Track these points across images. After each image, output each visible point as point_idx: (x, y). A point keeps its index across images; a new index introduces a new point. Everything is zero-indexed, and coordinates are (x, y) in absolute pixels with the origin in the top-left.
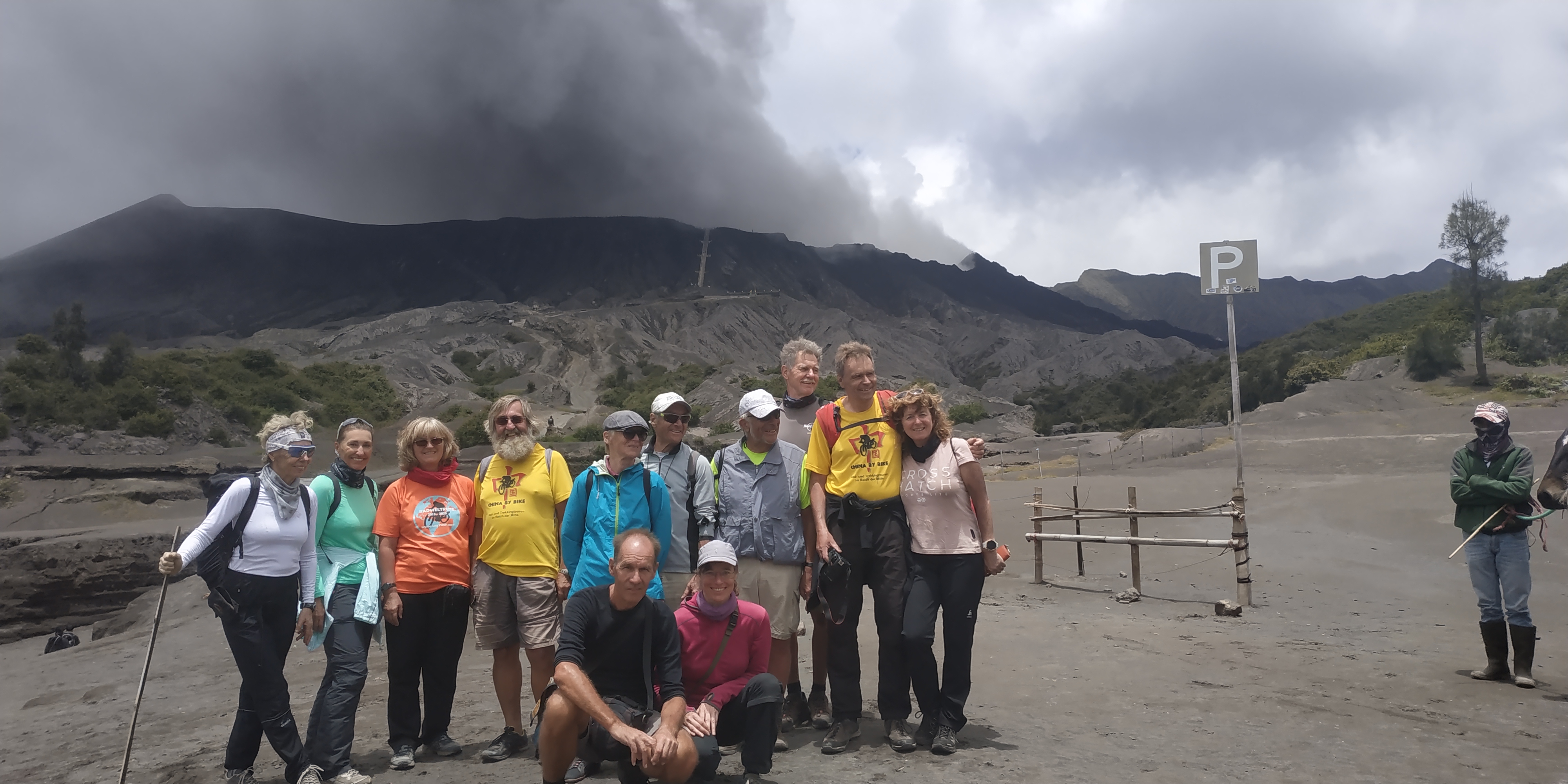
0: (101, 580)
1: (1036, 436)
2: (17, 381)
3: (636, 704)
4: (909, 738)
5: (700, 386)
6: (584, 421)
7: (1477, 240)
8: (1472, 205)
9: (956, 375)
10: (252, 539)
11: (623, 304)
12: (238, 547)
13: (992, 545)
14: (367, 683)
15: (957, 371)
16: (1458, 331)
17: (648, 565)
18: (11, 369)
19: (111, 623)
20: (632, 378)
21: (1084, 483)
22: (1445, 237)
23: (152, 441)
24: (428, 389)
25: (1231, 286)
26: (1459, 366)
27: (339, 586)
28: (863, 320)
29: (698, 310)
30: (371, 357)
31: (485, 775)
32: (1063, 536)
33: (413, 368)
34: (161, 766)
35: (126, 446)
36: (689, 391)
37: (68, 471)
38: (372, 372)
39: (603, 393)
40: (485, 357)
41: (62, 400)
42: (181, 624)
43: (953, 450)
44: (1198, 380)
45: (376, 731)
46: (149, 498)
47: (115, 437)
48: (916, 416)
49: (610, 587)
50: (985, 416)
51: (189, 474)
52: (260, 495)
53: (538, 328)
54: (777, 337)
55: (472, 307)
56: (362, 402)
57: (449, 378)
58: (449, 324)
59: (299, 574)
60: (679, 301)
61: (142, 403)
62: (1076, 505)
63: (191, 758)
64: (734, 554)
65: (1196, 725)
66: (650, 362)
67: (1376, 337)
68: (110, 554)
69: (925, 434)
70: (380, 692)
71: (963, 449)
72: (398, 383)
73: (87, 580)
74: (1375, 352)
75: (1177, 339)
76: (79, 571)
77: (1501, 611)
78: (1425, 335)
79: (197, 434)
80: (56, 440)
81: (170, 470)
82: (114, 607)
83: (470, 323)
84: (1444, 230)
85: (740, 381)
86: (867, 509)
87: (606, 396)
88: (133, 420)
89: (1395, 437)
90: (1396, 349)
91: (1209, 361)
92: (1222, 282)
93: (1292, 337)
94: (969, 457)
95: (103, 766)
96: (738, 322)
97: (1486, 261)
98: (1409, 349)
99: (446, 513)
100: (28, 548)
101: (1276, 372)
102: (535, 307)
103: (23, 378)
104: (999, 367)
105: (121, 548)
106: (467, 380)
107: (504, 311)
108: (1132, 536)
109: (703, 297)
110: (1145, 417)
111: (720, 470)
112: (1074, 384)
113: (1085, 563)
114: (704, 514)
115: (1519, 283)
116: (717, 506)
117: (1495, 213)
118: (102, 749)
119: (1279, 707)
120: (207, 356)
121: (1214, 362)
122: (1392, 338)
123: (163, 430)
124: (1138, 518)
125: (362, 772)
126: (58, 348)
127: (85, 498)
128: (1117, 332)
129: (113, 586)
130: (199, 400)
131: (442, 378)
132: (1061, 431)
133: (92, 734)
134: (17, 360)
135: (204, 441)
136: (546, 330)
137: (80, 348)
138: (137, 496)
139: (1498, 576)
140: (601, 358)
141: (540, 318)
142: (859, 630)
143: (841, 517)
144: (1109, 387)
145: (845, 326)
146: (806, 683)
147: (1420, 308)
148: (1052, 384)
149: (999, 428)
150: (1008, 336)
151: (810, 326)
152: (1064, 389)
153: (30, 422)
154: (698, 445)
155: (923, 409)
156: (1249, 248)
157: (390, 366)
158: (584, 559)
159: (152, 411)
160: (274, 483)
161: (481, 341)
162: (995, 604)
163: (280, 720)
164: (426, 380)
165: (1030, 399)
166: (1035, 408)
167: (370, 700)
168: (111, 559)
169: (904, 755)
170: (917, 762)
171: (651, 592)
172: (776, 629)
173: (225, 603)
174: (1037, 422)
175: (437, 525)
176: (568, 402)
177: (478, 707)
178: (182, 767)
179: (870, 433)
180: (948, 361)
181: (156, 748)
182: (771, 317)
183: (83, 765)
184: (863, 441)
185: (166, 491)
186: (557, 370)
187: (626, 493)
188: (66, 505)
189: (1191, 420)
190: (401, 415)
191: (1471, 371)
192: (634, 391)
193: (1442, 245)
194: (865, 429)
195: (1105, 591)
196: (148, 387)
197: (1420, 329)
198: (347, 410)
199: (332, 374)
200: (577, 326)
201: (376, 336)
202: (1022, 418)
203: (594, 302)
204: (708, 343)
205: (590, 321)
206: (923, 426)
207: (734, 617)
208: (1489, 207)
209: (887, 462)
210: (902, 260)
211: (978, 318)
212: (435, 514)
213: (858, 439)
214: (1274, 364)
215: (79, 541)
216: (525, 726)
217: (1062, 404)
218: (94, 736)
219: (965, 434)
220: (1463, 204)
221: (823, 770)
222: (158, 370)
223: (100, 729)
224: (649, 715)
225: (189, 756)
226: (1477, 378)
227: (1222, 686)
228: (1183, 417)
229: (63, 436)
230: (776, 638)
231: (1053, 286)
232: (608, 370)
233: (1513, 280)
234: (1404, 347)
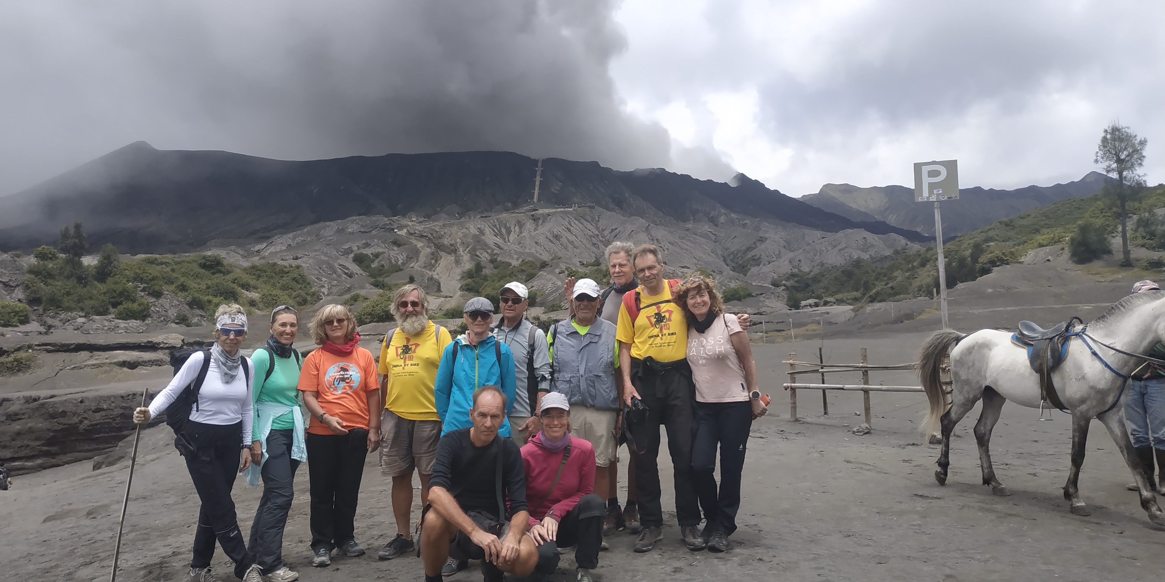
0: (99, 426)
1: (789, 309)
2: (35, 281)
3: (493, 517)
4: (699, 540)
5: (536, 277)
6: (451, 304)
7: (1123, 157)
8: (1118, 130)
9: (727, 265)
10: (205, 398)
11: (479, 216)
12: (196, 404)
13: (756, 395)
14: (294, 502)
15: (729, 262)
16: (1108, 225)
17: (498, 413)
18: (31, 272)
19: (107, 457)
20: (487, 271)
21: (828, 344)
22: (1099, 154)
23: (134, 323)
24: (336, 282)
25: (938, 195)
26: (1109, 252)
27: (273, 431)
28: (656, 225)
29: (534, 220)
30: (293, 259)
31: (382, 571)
32: (812, 385)
33: (324, 266)
34: (144, 565)
35: (115, 327)
36: (529, 280)
37: (73, 347)
38: (295, 270)
39: (464, 282)
40: (377, 258)
41: (68, 294)
42: (157, 458)
43: (725, 323)
44: (910, 266)
45: (301, 538)
46: (132, 365)
47: (107, 321)
48: (697, 296)
49: (471, 429)
50: (750, 295)
51: (161, 347)
52: (211, 364)
53: (416, 235)
54: (594, 239)
55: (367, 220)
56: (287, 292)
57: (351, 274)
58: (350, 233)
59: (241, 422)
60: (520, 213)
61: (126, 296)
62: (822, 362)
63: (165, 560)
64: (567, 402)
65: (916, 527)
66: (499, 259)
67: (1045, 231)
68: (105, 407)
69: (704, 310)
70: (304, 508)
71: (733, 322)
72: (313, 277)
73: (89, 426)
74: (1045, 243)
75: (893, 235)
76: (83, 420)
77: (1148, 439)
78: (1084, 229)
79: (167, 317)
80: (64, 324)
81: (148, 345)
82: (109, 445)
83: (366, 232)
84: (1098, 148)
85: (566, 272)
86: (660, 368)
87: (467, 285)
88: (120, 308)
89: (1061, 306)
90: (1061, 240)
91: (918, 251)
92: (931, 192)
93: (981, 232)
94: (738, 328)
95: (101, 565)
96: (564, 228)
97: (1131, 172)
98: (1072, 240)
99: (349, 376)
100: (46, 403)
101: (969, 259)
102: (414, 219)
103: (39, 278)
104: (760, 258)
105: (113, 402)
106: (364, 274)
107: (390, 223)
108: (865, 384)
109: (537, 210)
110: (871, 294)
111: (554, 339)
112: (816, 271)
113: (828, 405)
114: (542, 373)
115: (1155, 188)
116: (552, 366)
117: (1136, 136)
118: (101, 552)
119: (980, 514)
120: (173, 260)
121: (922, 252)
122: (1058, 232)
123: (142, 315)
124: (869, 371)
125: (291, 569)
126: (64, 256)
127: (85, 366)
128: (849, 231)
129: (107, 430)
130: (168, 293)
131: (346, 274)
132: (807, 306)
133: (92, 541)
134: (35, 265)
135: (172, 322)
136: (422, 236)
137: (80, 255)
138: (123, 364)
139: (1145, 412)
140: (462, 256)
141: (417, 228)
142: (658, 459)
143: (639, 375)
144: (843, 272)
145: (644, 230)
146: (622, 498)
147: (1079, 209)
148: (800, 270)
149: (761, 304)
150: (767, 235)
151: (618, 230)
152: (809, 274)
153: (45, 310)
154: (536, 320)
155: (703, 291)
156: (951, 166)
157: (307, 265)
158: (452, 407)
159: (134, 301)
160: (220, 355)
161: (374, 245)
162: (761, 437)
163: (229, 532)
164: (334, 275)
165: (784, 282)
166: (787, 288)
167: (296, 515)
168: (105, 410)
169: (696, 553)
170: (706, 558)
171: (502, 432)
172: (599, 459)
173: (186, 446)
174: (789, 299)
175: (343, 384)
176: (439, 290)
177: (377, 519)
178: (159, 566)
179: (662, 311)
180: (721, 255)
181: (139, 551)
182: (589, 224)
183: (86, 564)
184: (657, 317)
185: (145, 360)
186: (431, 266)
187: (483, 357)
188: (73, 371)
189: (905, 296)
190: (316, 301)
191: (1119, 256)
192: (488, 280)
193: (1096, 161)
194: (658, 308)
195: (844, 426)
196: (130, 283)
197: (1079, 225)
198: (276, 298)
199: (265, 272)
200: (445, 233)
201: (297, 243)
202: (778, 296)
203: (457, 215)
204: (542, 244)
205: (455, 229)
206: (702, 304)
207: (567, 450)
208: (1132, 131)
209: (675, 333)
210: (686, 178)
211: (744, 222)
212: (341, 376)
213: (653, 316)
214: (968, 253)
215: (82, 397)
216: (412, 533)
217: (807, 286)
218: (94, 542)
219: (735, 310)
220: (1113, 129)
221: (635, 565)
222: (138, 271)
223: (98, 537)
224: (502, 525)
225: (164, 557)
226: (1124, 261)
227: (936, 498)
228: (899, 294)
229: (69, 320)
230: (599, 465)
231: (800, 197)
232: (468, 265)
233: (1150, 186)
234: (1067, 239)
